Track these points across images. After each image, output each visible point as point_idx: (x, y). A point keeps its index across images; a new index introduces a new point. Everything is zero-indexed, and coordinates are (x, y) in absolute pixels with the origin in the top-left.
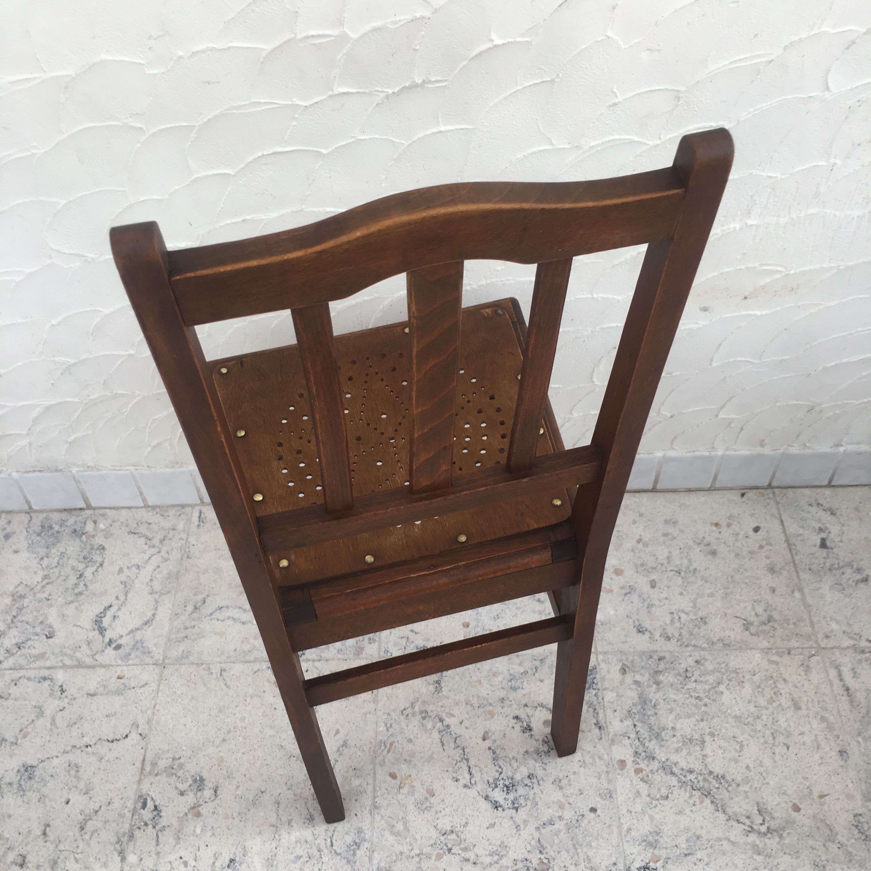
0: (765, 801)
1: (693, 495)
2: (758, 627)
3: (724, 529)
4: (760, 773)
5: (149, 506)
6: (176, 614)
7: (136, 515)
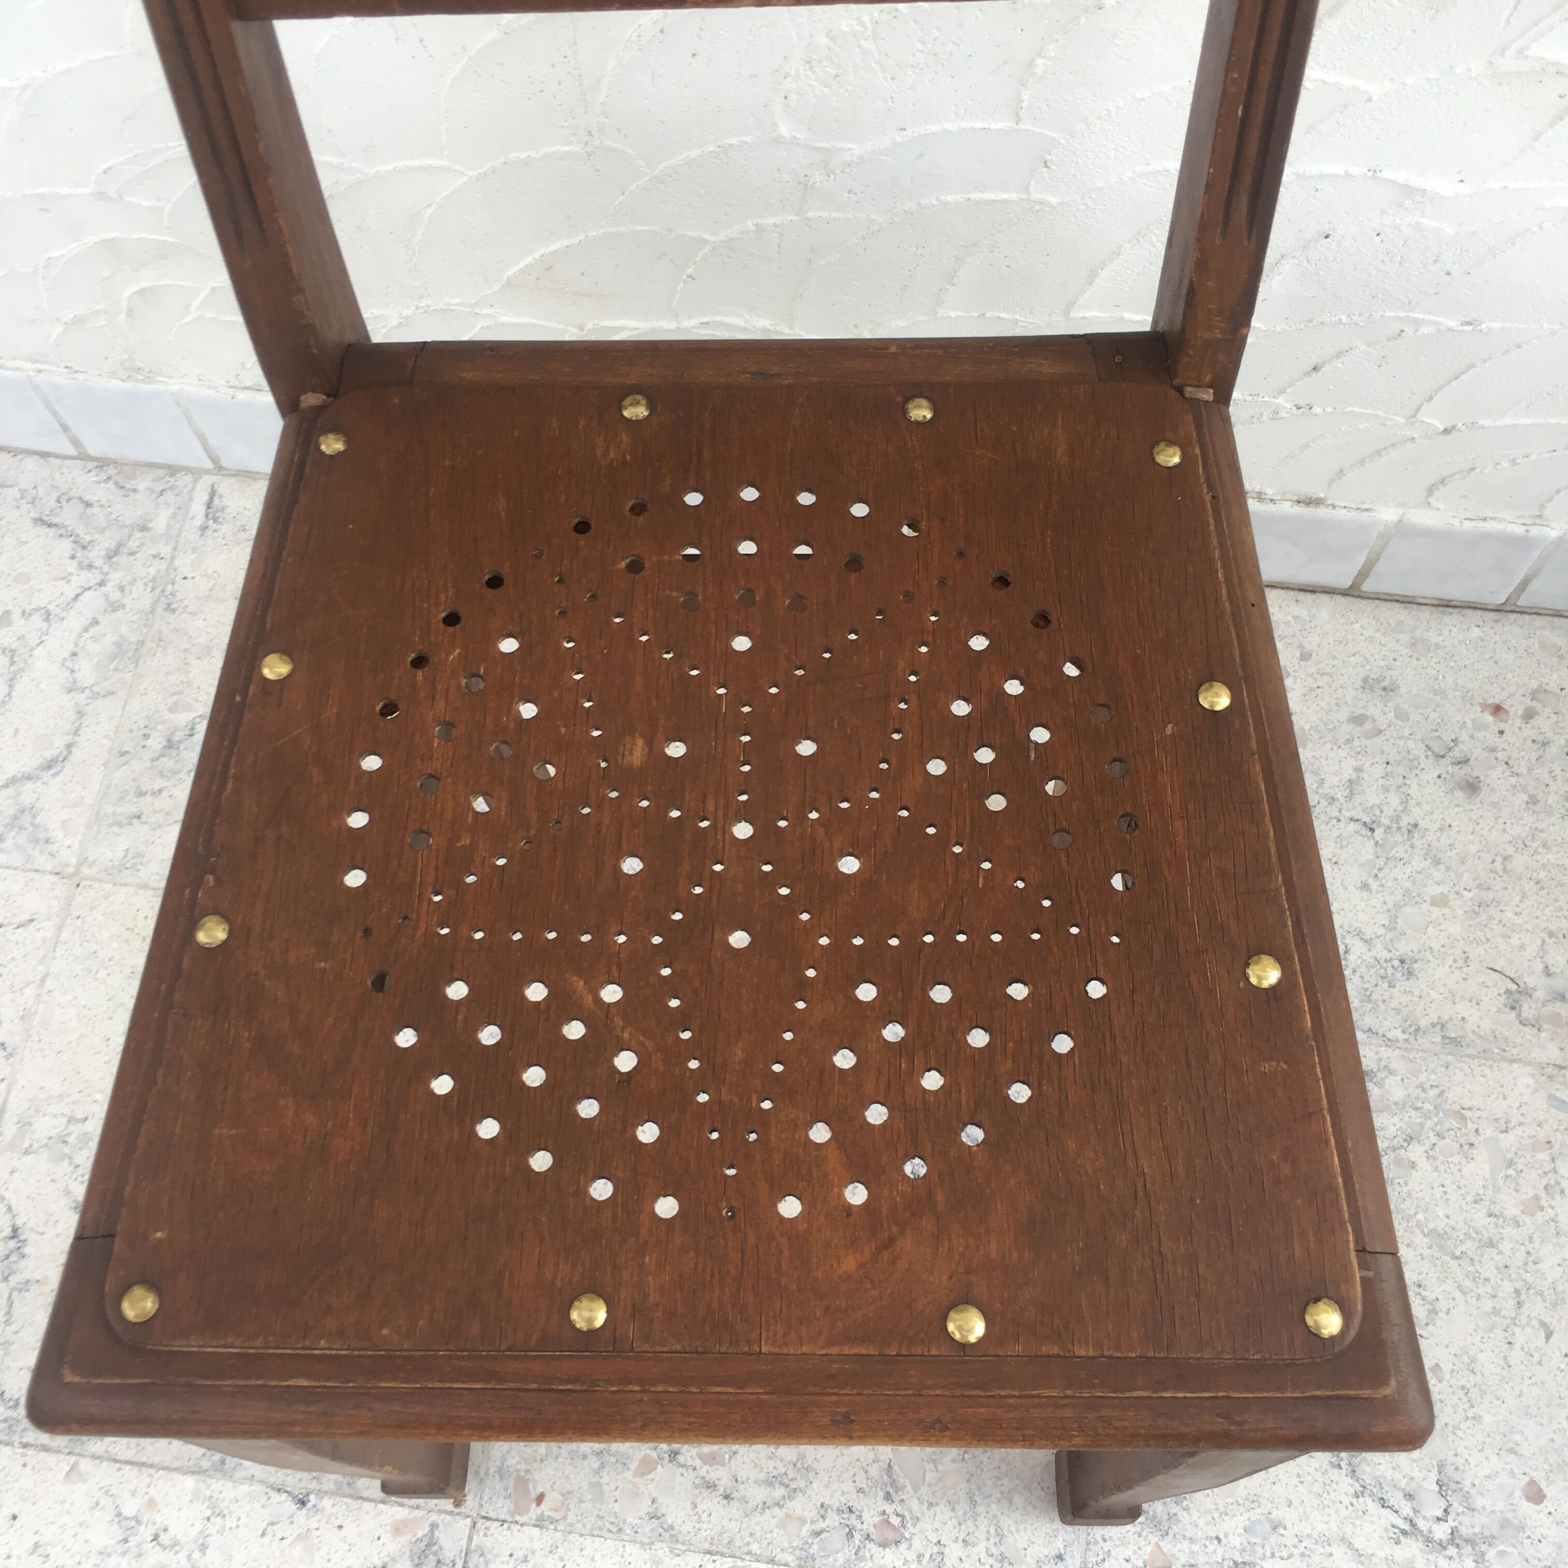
0: (1460, 1461)
1: (1452, 619)
2: (1544, 1005)
3: (1514, 723)
4: (1463, 1388)
5: (91, 459)
6: (123, 754)
7: (57, 476)
